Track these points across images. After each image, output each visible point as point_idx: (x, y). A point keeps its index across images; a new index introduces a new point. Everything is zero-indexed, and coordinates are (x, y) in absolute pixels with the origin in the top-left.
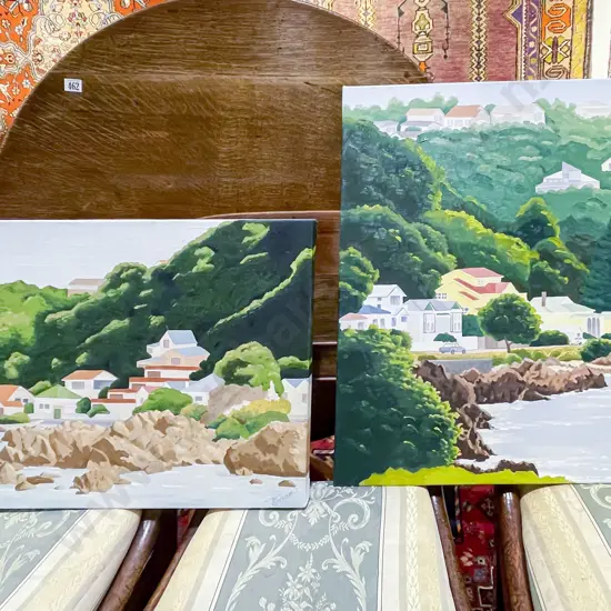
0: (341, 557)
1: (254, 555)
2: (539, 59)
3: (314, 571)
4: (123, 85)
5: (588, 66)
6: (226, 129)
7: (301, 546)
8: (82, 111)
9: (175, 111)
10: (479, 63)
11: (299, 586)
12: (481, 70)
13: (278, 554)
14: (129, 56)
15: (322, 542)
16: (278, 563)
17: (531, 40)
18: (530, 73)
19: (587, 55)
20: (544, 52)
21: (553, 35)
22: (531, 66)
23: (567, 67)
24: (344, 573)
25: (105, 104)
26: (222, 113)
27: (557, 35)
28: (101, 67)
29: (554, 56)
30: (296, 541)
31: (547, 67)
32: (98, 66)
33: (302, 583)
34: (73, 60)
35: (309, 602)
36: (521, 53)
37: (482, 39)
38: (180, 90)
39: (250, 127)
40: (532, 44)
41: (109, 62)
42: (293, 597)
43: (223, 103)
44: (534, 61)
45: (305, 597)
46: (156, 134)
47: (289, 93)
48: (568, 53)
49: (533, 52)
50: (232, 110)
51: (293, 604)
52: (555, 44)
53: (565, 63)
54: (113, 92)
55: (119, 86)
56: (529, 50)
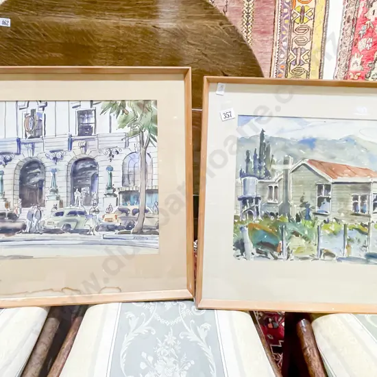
0: (191, 332)
1: (133, 324)
2: (290, 21)
3: (175, 338)
4: (36, 23)
5: (326, 26)
6: (100, 54)
7: (163, 321)
8: (10, 38)
9: (67, 40)
10: (248, 22)
11: (167, 347)
12: (249, 26)
13: (148, 326)
14: (40, 5)
15: (176, 321)
16: (150, 331)
17: (285, 7)
18: (283, 29)
19: (326, 19)
20: (294, 15)
21: (301, 5)
22: (285, 25)
23: (311, 26)
24: (196, 342)
25: (24, 35)
26: (98, 44)
27: (304, 5)
28: (22, 11)
29: (302, 19)
30: (159, 318)
31: (296, 26)
32: (21, 10)
33: (169, 345)
34: (6, 6)
35: (176, 358)
36: (278, 16)
37: (250, 6)
38: (72, 28)
39: (115, 53)
40: (286, 11)
41: (28, 8)
42: (164, 354)
43: (99, 37)
44: (287, 22)
45: (172, 355)
46: (54, 54)
47: (142, 33)
48: (312, 17)
49: (286, 16)
50: (104, 41)
51: (165, 358)
52: (303, 11)
53: (310, 24)
54: (28, 27)
55: (33, 24)
56: (283, 14)
